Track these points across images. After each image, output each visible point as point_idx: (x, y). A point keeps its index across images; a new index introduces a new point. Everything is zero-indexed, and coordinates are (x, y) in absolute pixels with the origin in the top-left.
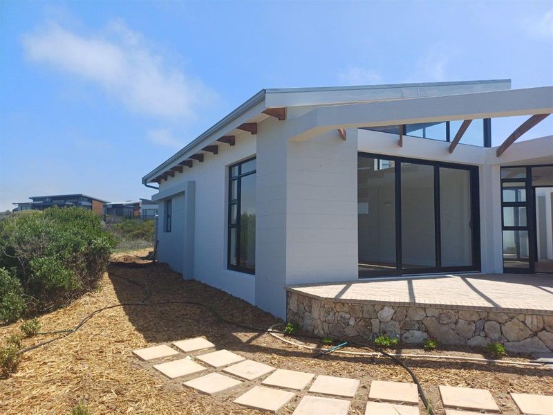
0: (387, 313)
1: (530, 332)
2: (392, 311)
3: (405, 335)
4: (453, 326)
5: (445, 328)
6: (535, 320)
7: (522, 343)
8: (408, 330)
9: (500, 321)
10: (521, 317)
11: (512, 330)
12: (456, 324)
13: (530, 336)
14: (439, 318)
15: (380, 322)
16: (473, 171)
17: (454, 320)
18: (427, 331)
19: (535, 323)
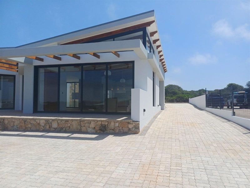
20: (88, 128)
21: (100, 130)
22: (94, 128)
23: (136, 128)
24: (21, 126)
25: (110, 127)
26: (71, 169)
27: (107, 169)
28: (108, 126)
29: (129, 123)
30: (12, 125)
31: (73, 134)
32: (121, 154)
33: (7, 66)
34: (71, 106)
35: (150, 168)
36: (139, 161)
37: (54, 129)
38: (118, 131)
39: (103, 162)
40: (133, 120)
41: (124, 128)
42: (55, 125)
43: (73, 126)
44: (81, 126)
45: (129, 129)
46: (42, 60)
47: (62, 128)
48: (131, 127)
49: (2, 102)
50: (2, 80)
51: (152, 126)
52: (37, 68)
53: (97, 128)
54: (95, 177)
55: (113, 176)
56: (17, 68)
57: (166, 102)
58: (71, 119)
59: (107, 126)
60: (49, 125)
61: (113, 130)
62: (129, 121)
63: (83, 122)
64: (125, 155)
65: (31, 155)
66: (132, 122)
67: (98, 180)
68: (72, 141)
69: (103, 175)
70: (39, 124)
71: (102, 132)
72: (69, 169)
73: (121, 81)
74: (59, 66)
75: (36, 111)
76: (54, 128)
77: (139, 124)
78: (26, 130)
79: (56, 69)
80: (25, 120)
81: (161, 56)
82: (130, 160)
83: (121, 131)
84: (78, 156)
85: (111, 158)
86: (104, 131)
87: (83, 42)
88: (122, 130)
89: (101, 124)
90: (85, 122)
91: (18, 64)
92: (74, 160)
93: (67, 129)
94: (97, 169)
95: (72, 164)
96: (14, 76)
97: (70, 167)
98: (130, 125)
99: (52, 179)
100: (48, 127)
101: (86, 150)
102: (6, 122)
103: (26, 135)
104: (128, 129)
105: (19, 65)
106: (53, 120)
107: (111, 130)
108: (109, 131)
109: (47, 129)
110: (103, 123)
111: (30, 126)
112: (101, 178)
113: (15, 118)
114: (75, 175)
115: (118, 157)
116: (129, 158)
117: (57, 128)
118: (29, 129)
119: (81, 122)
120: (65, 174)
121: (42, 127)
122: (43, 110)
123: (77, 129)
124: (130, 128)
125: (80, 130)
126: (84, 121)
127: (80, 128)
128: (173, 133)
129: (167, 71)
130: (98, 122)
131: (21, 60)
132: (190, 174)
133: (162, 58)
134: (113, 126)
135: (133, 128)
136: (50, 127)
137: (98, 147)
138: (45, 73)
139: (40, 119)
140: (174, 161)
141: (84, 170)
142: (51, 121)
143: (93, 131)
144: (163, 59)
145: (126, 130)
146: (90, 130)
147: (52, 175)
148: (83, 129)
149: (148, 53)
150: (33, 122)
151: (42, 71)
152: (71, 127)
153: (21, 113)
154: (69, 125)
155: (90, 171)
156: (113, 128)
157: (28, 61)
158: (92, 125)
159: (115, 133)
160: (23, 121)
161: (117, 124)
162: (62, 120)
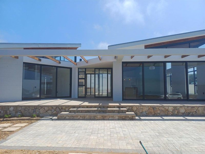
0: (12, 109)
1: (46, 111)
2: (13, 108)
3: (16, 114)
4: (28, 111)
5: (26, 112)
6: (47, 108)
7: (43, 114)
8: (17, 113)
9: (39, 109)
10: (44, 107)
11: (42, 111)
12: (29, 110)
13: (46, 112)
14: (25, 109)
15: (10, 111)
16: (71, 69)
17: (28, 109)
18: (22, 113)
19: (47, 109)
24: (150, 112)
30: (140, 112)
47: (189, 113)
70: (167, 110)
80: (154, 107)
93: (194, 113)
102: (135, 109)
111: (159, 112)
117: (184, 113)
123: (203, 113)
136: (178, 113)
142: (178, 107)
150: (161, 109)
152: (197, 112)
154: (195, 110)
160: (151, 108)
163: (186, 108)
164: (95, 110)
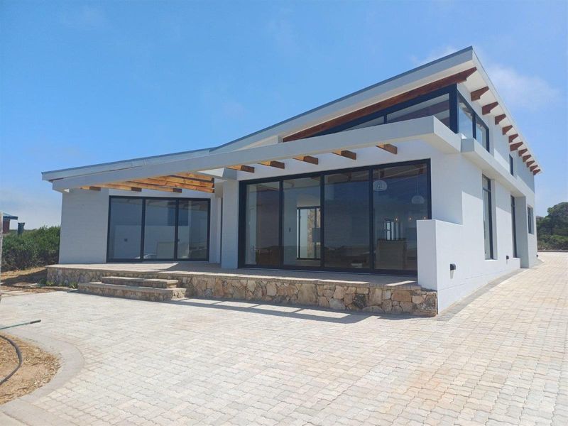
20: (331, 300)
21: (354, 304)
22: (343, 299)
23: (429, 305)
24: (218, 291)
25: (373, 300)
26: (289, 365)
27: (350, 372)
28: (370, 298)
29: (413, 293)
30: (203, 288)
31: (302, 309)
32: (385, 351)
33: (197, 183)
34: (311, 257)
35: (434, 379)
36: (416, 365)
37: (270, 299)
38: (390, 309)
39: (345, 360)
40: (423, 287)
41: (402, 304)
42: (272, 291)
43: (302, 293)
44: (318, 295)
45: (415, 307)
46: (251, 170)
47: (284, 297)
48: (417, 302)
49: (190, 248)
50: (190, 207)
51: (474, 302)
52: (243, 185)
53: (348, 301)
54: (327, 382)
55: (358, 384)
56: (213, 186)
57: (540, 249)
58: (299, 281)
59: (367, 297)
60: (262, 291)
61: (379, 305)
62: (413, 288)
63: (321, 287)
64: (392, 352)
65: (230, 337)
66: (419, 292)
67: (331, 387)
68: (298, 320)
69: (342, 380)
70: (246, 287)
71: (358, 309)
72: (285, 364)
73: (413, 201)
74: (281, 179)
75: (242, 265)
76: (271, 297)
77: (435, 296)
78: (225, 297)
79: (276, 185)
80: (224, 281)
81: (512, 138)
82: (397, 362)
83: (395, 310)
84: (304, 346)
85: (362, 356)
86: (361, 308)
87: (310, 135)
88: (398, 307)
89: (356, 293)
90: (325, 287)
91: (213, 180)
92: (296, 351)
93: (293, 298)
94: (333, 369)
95: (292, 358)
96: (208, 200)
97: (290, 362)
98: (417, 297)
99: (258, 376)
100: (260, 294)
101: (320, 338)
102: (195, 282)
103: (226, 306)
104: (411, 305)
105: (216, 181)
106: (269, 281)
107: (375, 305)
108: (371, 307)
109: (259, 297)
110: (359, 291)
111: (231, 290)
112: (336, 384)
113: (207, 276)
114: (293, 374)
115: (377, 355)
116: (399, 358)
117: (275, 297)
118: (230, 296)
119: (318, 287)
120: (278, 371)
121: (251, 294)
122: (255, 263)
123: (310, 301)
124: (416, 305)
125: (316, 302)
126: (323, 284)
127: (317, 298)
128: (518, 320)
129: (539, 170)
130: (349, 288)
131: (219, 172)
132: (517, 399)
133: (515, 141)
134: (380, 299)
135: (422, 304)
136: (263, 295)
137: (344, 334)
138: (258, 192)
139: (247, 278)
140: (492, 373)
141: (311, 369)
142: (265, 282)
143: (341, 306)
144: (521, 144)
145: (407, 307)
146: (334, 303)
147: (257, 371)
148: (322, 300)
149: (462, 140)
150: (235, 283)
151: (252, 189)
152: (300, 296)
153: (217, 267)
154: (296, 292)
155: (320, 371)
156: (380, 303)
157: (229, 174)
158: (339, 294)
159: (385, 313)
160: (220, 282)
161: (388, 295)
162: (283, 282)
163: (279, 284)
164: (129, 281)
